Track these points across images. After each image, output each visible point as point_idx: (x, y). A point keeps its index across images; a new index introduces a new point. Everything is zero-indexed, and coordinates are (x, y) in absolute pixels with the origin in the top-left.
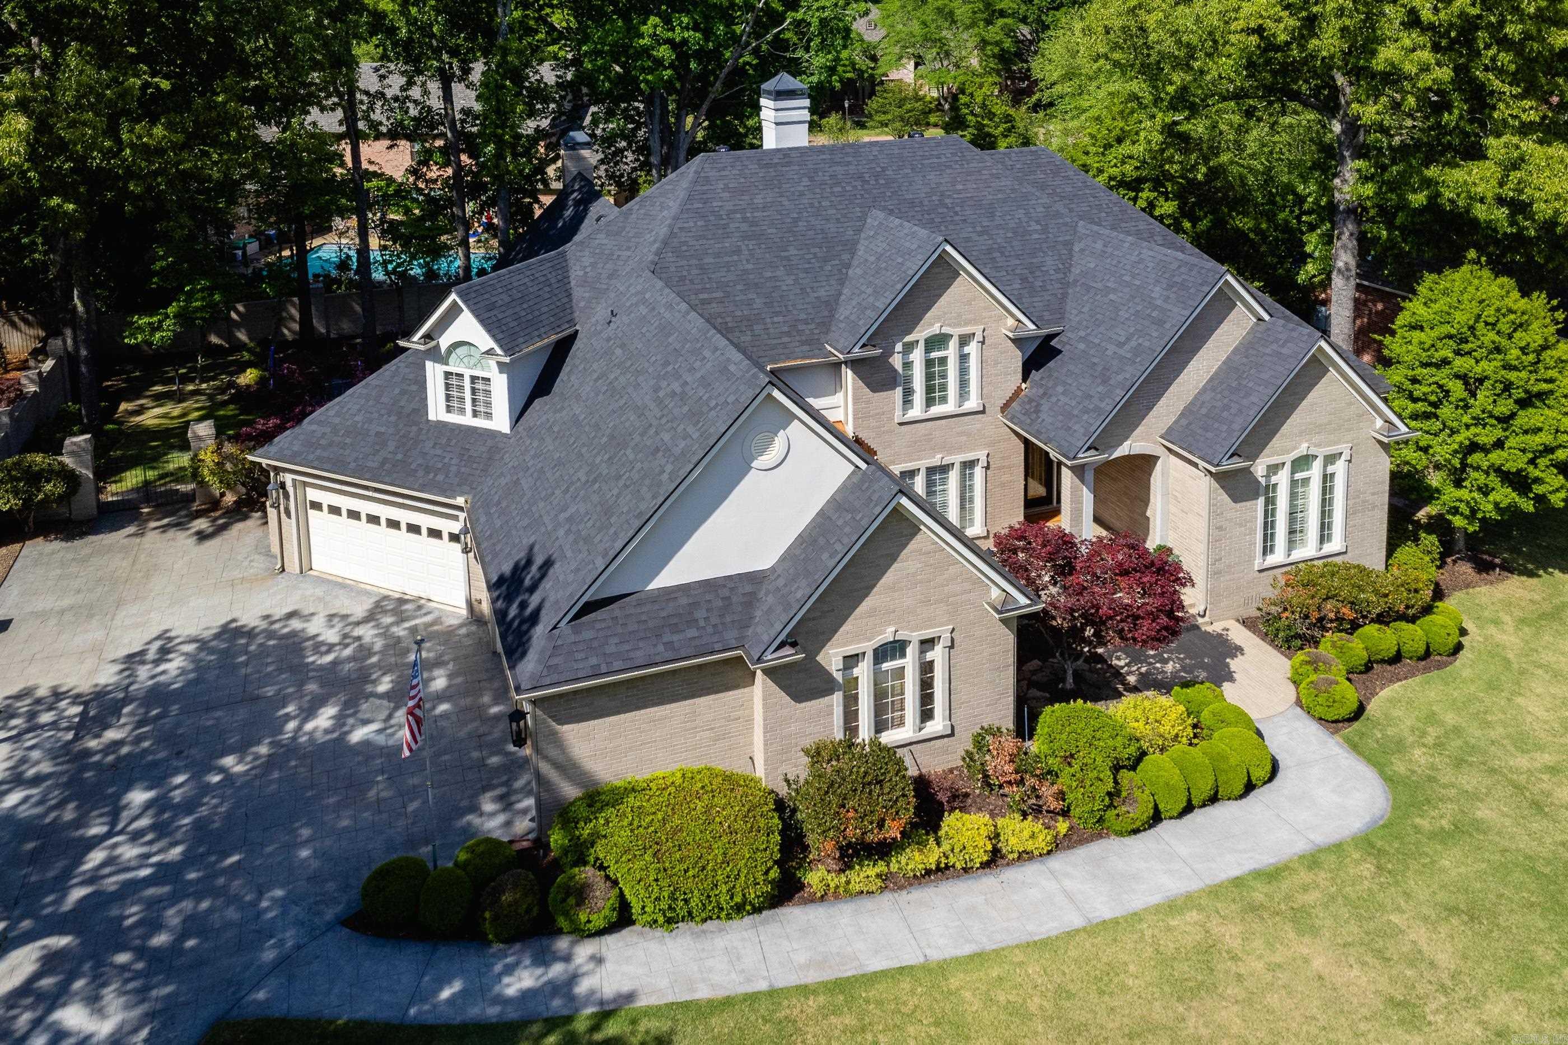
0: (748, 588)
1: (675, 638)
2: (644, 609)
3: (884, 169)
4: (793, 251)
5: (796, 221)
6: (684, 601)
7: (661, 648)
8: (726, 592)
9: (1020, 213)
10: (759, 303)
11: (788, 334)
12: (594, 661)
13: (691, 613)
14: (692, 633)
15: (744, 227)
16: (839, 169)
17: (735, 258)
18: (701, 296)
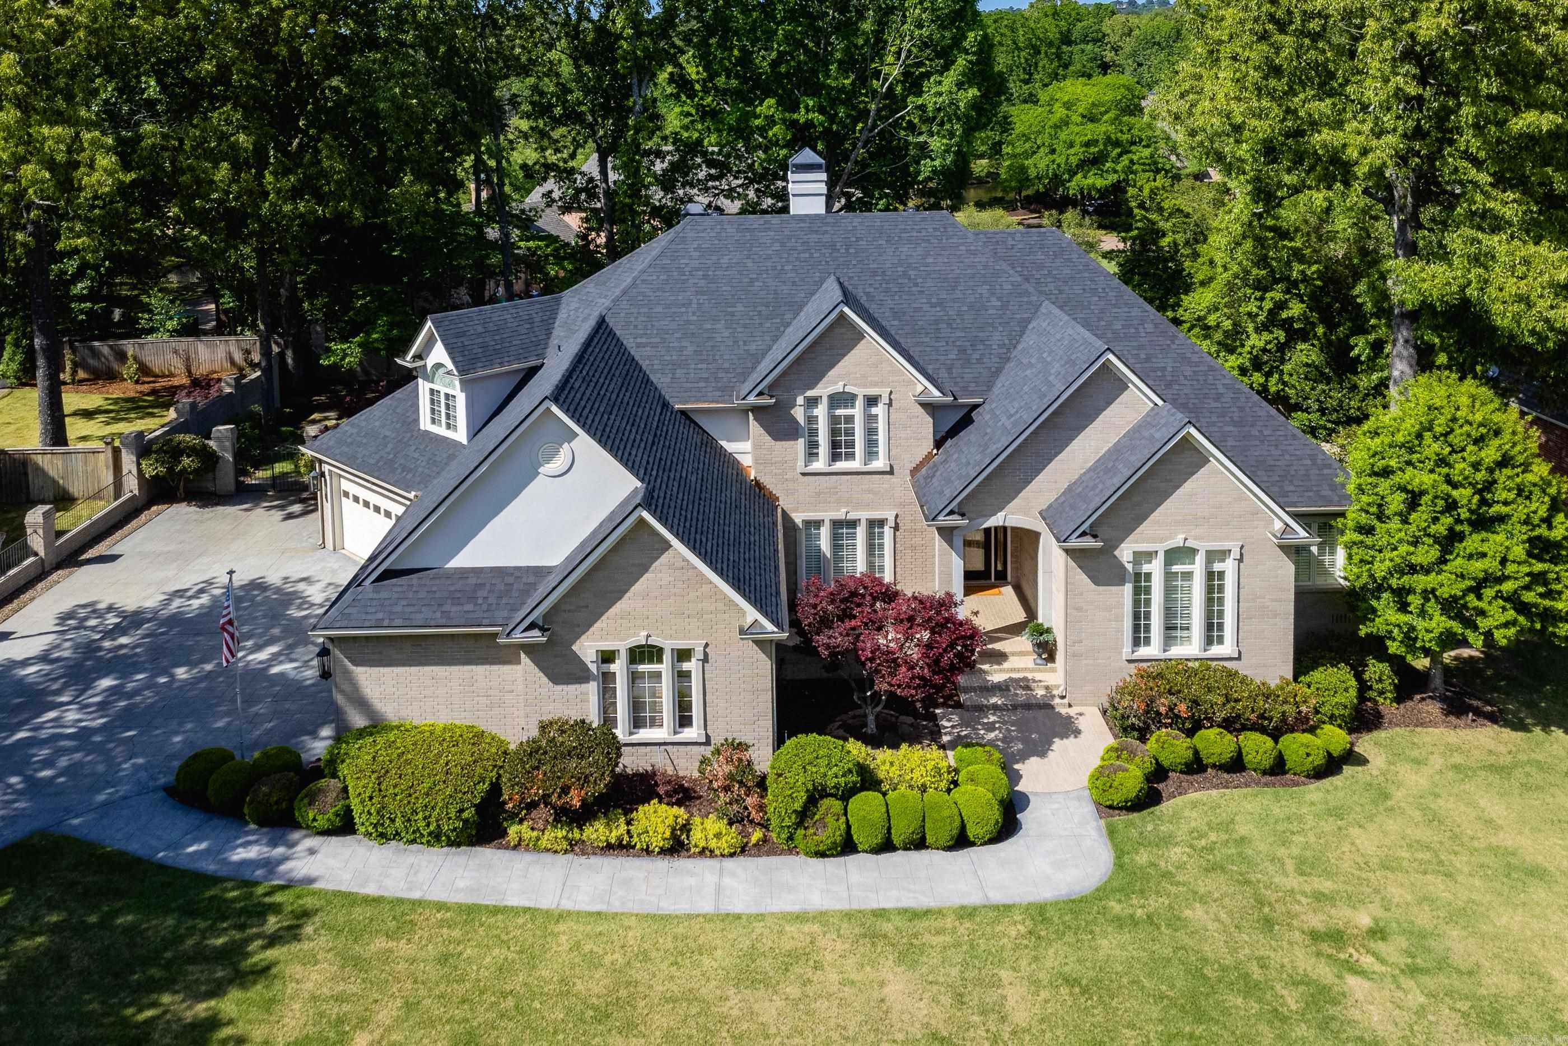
0: (531, 579)
1: (454, 609)
2: (438, 582)
3: (858, 239)
4: (740, 307)
5: (752, 281)
6: (473, 581)
7: (438, 615)
8: (510, 580)
9: (984, 290)
10: (690, 349)
11: (706, 380)
12: (380, 616)
13: (475, 591)
14: (469, 607)
15: (702, 283)
16: (814, 237)
17: (683, 310)
18: (639, 340)
